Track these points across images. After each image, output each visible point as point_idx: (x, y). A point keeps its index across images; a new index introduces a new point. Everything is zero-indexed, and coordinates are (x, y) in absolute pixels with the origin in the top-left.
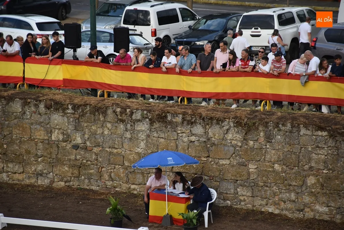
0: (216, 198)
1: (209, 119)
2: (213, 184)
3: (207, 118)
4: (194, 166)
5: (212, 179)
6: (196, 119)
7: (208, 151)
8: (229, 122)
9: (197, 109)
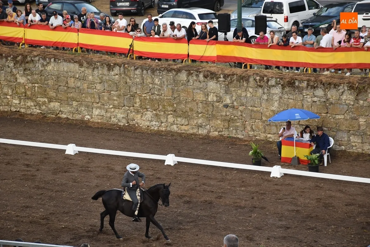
0: (333, 144)
1: (328, 84)
2: (331, 133)
3: (326, 83)
4: (316, 120)
5: (330, 130)
6: (318, 85)
7: (327, 109)
8: (344, 86)
9: (319, 77)
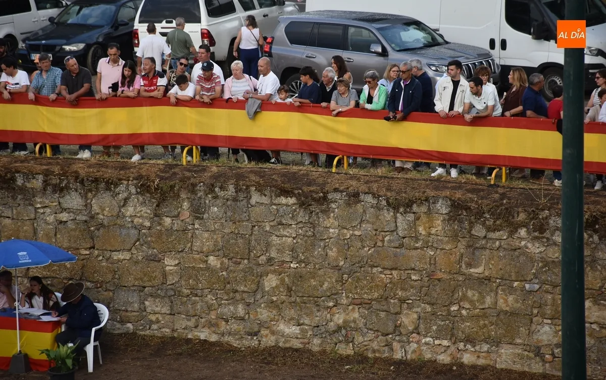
0: (108, 320)
1: (93, 182)
2: (102, 295)
3: (87, 179)
4: (68, 264)
5: (100, 287)
6: (68, 183)
7: (92, 238)
8: (128, 185)
9: (70, 164)
